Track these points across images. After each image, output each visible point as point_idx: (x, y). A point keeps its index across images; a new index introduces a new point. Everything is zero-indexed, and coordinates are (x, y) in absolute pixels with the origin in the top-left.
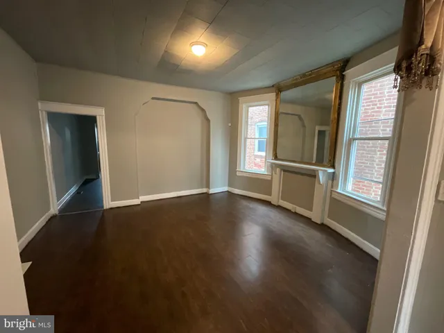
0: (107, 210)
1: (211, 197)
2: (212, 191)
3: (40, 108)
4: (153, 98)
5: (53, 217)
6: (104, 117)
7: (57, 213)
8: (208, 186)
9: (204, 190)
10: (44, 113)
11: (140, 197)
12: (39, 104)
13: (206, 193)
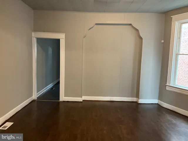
0: (61, 101)
1: (139, 106)
2: (141, 101)
3: (33, 36)
4: (97, 24)
5: (33, 101)
6: (64, 39)
7: (36, 99)
8: (138, 96)
9: (134, 99)
10: (35, 38)
11: (83, 97)
12: (33, 33)
13: (136, 102)
